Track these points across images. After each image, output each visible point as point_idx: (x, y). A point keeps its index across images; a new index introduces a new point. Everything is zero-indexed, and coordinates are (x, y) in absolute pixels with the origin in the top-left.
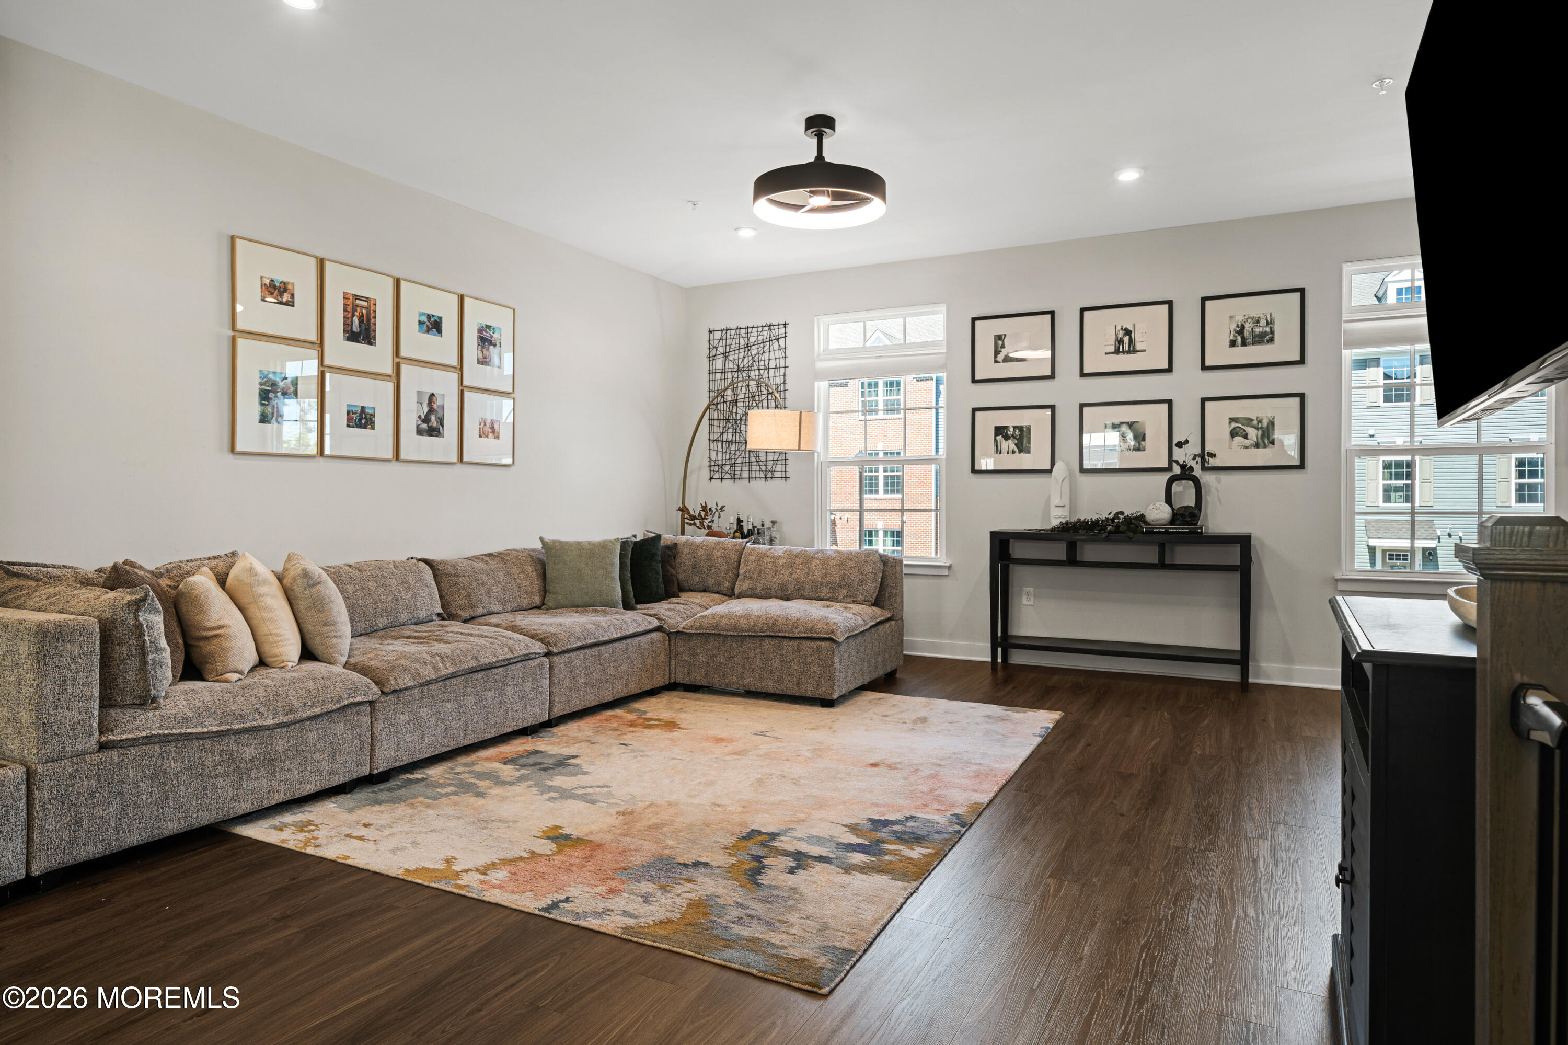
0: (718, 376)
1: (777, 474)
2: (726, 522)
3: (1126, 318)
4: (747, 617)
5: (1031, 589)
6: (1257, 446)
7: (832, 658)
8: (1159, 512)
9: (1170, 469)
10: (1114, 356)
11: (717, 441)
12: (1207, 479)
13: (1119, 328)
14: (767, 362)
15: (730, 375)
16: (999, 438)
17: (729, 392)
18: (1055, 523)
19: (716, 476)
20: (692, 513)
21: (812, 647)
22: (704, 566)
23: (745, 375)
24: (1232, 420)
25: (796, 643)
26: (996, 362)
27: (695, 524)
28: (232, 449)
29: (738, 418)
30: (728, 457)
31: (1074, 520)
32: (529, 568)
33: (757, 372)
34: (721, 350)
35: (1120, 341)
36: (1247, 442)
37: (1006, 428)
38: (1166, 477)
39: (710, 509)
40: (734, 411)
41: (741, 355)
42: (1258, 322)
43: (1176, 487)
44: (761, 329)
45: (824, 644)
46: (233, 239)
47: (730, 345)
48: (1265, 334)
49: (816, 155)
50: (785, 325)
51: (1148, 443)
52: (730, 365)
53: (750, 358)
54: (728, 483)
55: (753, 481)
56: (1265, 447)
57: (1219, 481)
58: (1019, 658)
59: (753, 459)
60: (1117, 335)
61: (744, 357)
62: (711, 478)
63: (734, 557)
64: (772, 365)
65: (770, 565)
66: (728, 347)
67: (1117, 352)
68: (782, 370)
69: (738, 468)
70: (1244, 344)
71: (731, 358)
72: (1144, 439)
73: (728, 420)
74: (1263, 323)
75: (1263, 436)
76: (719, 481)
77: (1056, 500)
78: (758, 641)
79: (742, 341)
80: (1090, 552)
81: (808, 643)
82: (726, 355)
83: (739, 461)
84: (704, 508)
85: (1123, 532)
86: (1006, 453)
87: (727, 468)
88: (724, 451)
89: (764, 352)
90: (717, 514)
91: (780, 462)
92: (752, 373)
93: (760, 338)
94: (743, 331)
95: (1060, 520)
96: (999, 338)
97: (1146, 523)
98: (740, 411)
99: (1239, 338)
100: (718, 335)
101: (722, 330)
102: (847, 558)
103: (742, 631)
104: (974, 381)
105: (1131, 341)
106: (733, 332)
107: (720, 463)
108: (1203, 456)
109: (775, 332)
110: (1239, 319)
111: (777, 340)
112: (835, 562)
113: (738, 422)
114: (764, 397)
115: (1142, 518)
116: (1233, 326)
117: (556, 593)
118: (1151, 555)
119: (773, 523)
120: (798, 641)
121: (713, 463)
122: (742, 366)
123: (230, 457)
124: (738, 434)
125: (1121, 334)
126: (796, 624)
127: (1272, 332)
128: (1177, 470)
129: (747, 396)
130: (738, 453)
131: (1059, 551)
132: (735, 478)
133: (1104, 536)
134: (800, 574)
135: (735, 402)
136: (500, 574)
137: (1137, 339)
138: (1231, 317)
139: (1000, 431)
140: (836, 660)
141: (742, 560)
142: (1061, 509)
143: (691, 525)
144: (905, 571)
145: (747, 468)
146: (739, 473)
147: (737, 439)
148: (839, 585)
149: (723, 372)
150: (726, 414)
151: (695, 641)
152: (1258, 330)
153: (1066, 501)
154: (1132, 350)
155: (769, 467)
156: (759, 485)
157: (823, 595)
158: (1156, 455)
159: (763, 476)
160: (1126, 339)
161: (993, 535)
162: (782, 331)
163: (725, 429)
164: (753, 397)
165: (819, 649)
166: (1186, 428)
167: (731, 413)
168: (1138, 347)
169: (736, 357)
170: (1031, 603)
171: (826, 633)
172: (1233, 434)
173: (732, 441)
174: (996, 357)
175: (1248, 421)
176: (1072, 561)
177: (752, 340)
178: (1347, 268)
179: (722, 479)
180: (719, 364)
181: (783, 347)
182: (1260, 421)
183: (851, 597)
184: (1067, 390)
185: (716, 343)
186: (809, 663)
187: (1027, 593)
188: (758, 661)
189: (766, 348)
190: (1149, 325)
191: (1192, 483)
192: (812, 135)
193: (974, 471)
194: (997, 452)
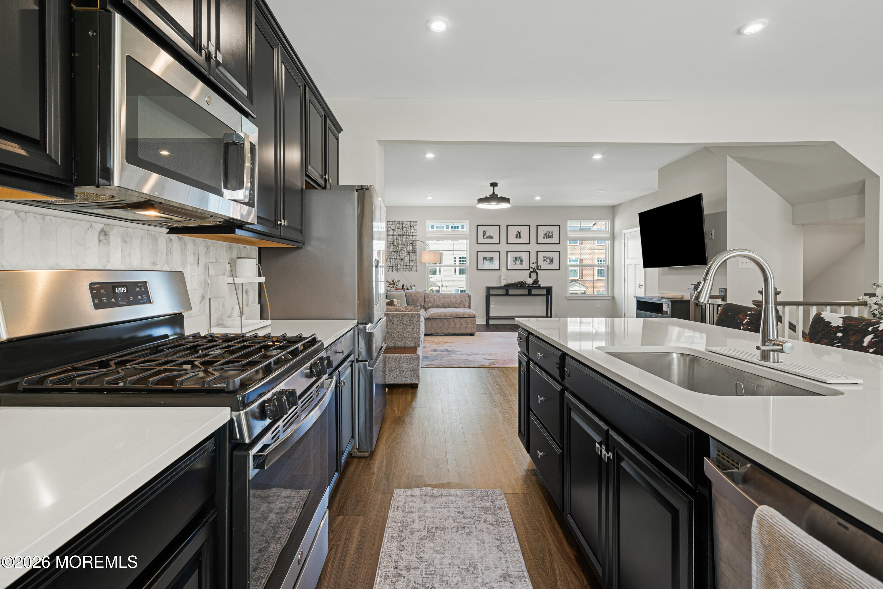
0: (391, 237)
1: (413, 270)
2: (400, 285)
3: (519, 229)
5: (493, 303)
6: (550, 264)
7: (475, 322)
8: (530, 281)
9: (529, 269)
11: (390, 258)
12: (538, 271)
13: (517, 231)
14: (409, 233)
15: (395, 237)
16: (485, 260)
17: (395, 242)
18: (503, 284)
19: (390, 270)
20: (390, 283)
21: (470, 320)
22: (415, 299)
23: (401, 237)
24: (544, 257)
26: (484, 238)
29: (399, 251)
30: (395, 264)
31: (508, 283)
33: (406, 236)
34: (392, 228)
35: (517, 235)
36: (547, 263)
37: (487, 257)
38: (529, 272)
39: (395, 281)
40: (397, 248)
41: (400, 231)
43: (532, 274)
44: (407, 223)
47: (395, 227)
48: (551, 236)
49: (493, 192)
50: (416, 222)
51: (524, 263)
52: (396, 233)
53: (403, 232)
54: (395, 273)
55: (404, 272)
56: (551, 264)
57: (541, 272)
58: (491, 322)
59: (404, 265)
60: (516, 233)
61: (401, 231)
62: (388, 271)
63: (423, 296)
64: (411, 234)
67: (516, 238)
68: (415, 236)
69: (399, 268)
70: (546, 238)
71: (396, 231)
72: (523, 261)
73: (395, 252)
74: (551, 233)
75: (551, 261)
78: (453, 319)
79: (400, 226)
80: (511, 292)
81: (468, 318)
82: (394, 230)
84: (393, 281)
85: (522, 286)
86: (487, 264)
87: (394, 268)
88: (394, 262)
90: (398, 283)
91: (414, 266)
92: (404, 237)
93: (407, 225)
94: (400, 223)
96: (484, 231)
97: (525, 284)
98: (399, 249)
99: (545, 236)
100: (391, 223)
101: (394, 222)
102: (460, 295)
103: (448, 317)
104: (477, 243)
106: (397, 223)
107: (392, 266)
108: (538, 267)
109: (412, 224)
110: (545, 231)
111: (413, 226)
112: (457, 297)
113: (399, 253)
114: (408, 245)
115: (524, 282)
116: (544, 233)
118: (525, 292)
120: (465, 318)
121: (389, 266)
122: (400, 234)
125: (517, 233)
126: (464, 314)
127: (553, 236)
128: (532, 270)
129: (402, 244)
130: (399, 263)
131: (502, 292)
132: (398, 271)
134: (448, 301)
135: (397, 246)
137: (521, 235)
138: (544, 231)
139: (485, 258)
141: (426, 297)
145: (402, 268)
147: (399, 258)
148: (460, 303)
149: (393, 235)
150: (394, 250)
151: (432, 321)
152: (550, 235)
154: (520, 238)
155: (410, 267)
156: (406, 273)
157: (456, 306)
158: (525, 265)
159: (408, 270)
160: (519, 234)
161: (487, 288)
162: (415, 224)
163: (394, 255)
164: (405, 244)
165: (472, 320)
166: (533, 260)
168: (522, 237)
169: (398, 231)
170: (493, 307)
171: (474, 315)
172: (544, 261)
173: (396, 259)
175: (547, 258)
176: (507, 294)
177: (404, 226)
178: (568, 221)
179: (392, 271)
180: (391, 233)
181: (415, 229)
183: (463, 306)
184: (503, 247)
185: (390, 226)
186: (469, 324)
187: (493, 304)
188: (453, 325)
189: (409, 229)
190: (524, 231)
191: (536, 273)
192: (492, 188)
193: (477, 269)
194: (484, 264)
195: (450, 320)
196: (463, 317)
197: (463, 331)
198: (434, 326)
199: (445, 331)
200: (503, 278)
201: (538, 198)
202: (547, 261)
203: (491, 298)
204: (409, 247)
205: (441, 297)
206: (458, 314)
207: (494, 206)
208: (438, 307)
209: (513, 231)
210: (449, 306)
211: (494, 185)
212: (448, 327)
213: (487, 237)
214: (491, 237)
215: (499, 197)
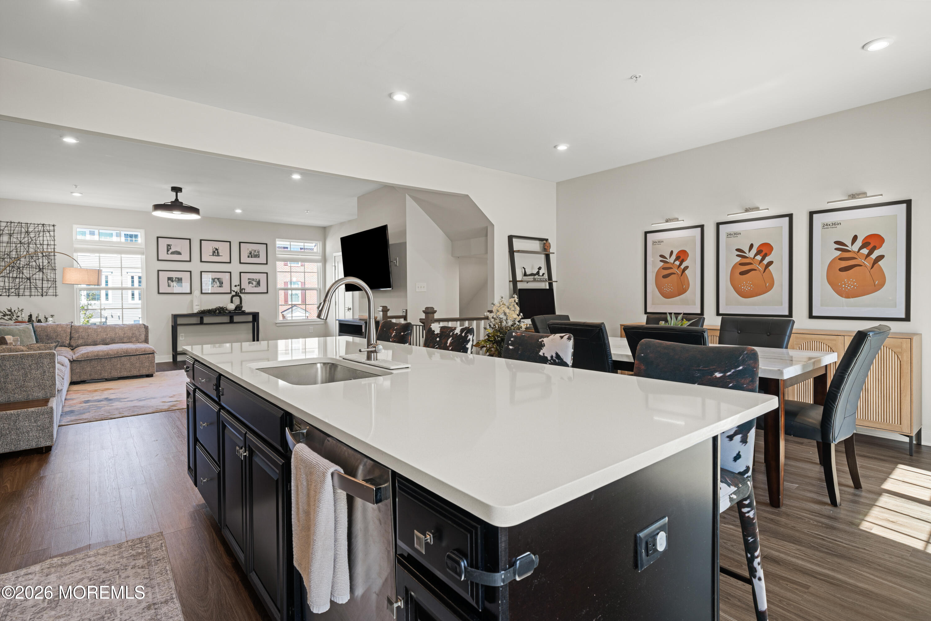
0: (5, 244)
1: (49, 294)
3: (216, 245)
5: (183, 334)
6: (256, 287)
8: (231, 307)
9: (231, 293)
10: (212, 256)
11: (5, 276)
12: (242, 295)
13: (214, 248)
14: (41, 242)
15: (14, 244)
16: (169, 281)
17: (14, 252)
18: (195, 311)
19: (5, 293)
21: (145, 357)
22: (53, 335)
23: (26, 245)
24: (249, 279)
25: (137, 357)
26: (167, 254)
29: (22, 265)
30: (14, 284)
31: (202, 309)
33: (34, 245)
34: (7, 231)
35: (214, 252)
36: (253, 286)
37: (172, 278)
38: (230, 296)
39: (14, 311)
40: (18, 262)
41: (23, 236)
42: (255, 251)
43: (234, 299)
44: (37, 225)
45: (150, 355)
47: (14, 230)
48: (257, 255)
49: (175, 198)
50: (54, 226)
51: (224, 285)
52: (15, 239)
53: (29, 238)
54: (14, 297)
55: (33, 297)
56: (258, 287)
57: (245, 297)
59: (32, 287)
61: (25, 238)
64: (45, 243)
67: (213, 255)
68: (52, 247)
69: (22, 290)
70: (252, 257)
71: (15, 236)
72: (222, 284)
73: (14, 266)
74: (257, 252)
75: (257, 284)
76: (7, 296)
79: (22, 229)
80: (206, 320)
81: (143, 356)
82: (11, 234)
83: (22, 286)
84: (11, 310)
85: (221, 313)
86: (172, 287)
87: (13, 289)
88: (11, 281)
89: (39, 237)
90: (19, 313)
91: (51, 288)
92: (31, 246)
93: (36, 229)
94: (23, 225)
95: (198, 310)
96: (168, 245)
97: (226, 310)
98: (22, 262)
99: (250, 255)
101: (7, 222)
102: (132, 327)
103: (111, 355)
104: (158, 260)
105: (218, 252)
106: (16, 224)
107: (8, 287)
108: (241, 290)
109: (47, 228)
110: (250, 250)
111: (49, 232)
112: (127, 329)
113: (21, 268)
114: (39, 257)
115: (224, 308)
116: (249, 252)
118: (226, 319)
120: (138, 356)
122: (23, 241)
125: (214, 250)
126: (136, 350)
127: (259, 255)
128: (234, 293)
129: (27, 255)
130: (21, 282)
131: (195, 320)
132: (19, 296)
135: (19, 258)
137: (220, 252)
138: (248, 249)
139: (170, 279)
141: (73, 332)
142: (198, 306)
145: (28, 291)
146: (22, 293)
147: (21, 276)
149: (9, 242)
150: (12, 263)
152: (255, 254)
153: (199, 304)
154: (218, 255)
155: (45, 290)
156: (37, 299)
158: (226, 288)
159: (39, 294)
160: (216, 251)
161: (174, 316)
162: (51, 228)
163: (12, 270)
164: (32, 256)
165: (148, 357)
166: (236, 281)
167: (15, 263)
168: (220, 254)
169: (18, 236)
170: (183, 339)
172: (249, 283)
173: (17, 277)
175: (253, 280)
176: (202, 323)
177: (30, 230)
178: (277, 239)
179: (9, 295)
180: (6, 238)
181: (53, 236)
182: (256, 280)
183: (137, 341)
184: (196, 266)
186: (144, 363)
187: (182, 336)
188: (119, 366)
189: (41, 235)
190: (223, 248)
191: (239, 297)
192: (174, 194)
193: (159, 293)
194: (169, 286)
195: (114, 360)
196: (135, 354)
197: (135, 373)
198: (88, 369)
199: (106, 375)
200: (197, 304)
201: (238, 211)
202: (252, 284)
203: (179, 329)
204: (40, 261)
205: (99, 330)
206: (127, 351)
207: (177, 215)
208: (95, 344)
209: (208, 248)
210: (113, 342)
211: (177, 190)
212: (111, 369)
213: (173, 253)
214: (179, 253)
215: (184, 205)
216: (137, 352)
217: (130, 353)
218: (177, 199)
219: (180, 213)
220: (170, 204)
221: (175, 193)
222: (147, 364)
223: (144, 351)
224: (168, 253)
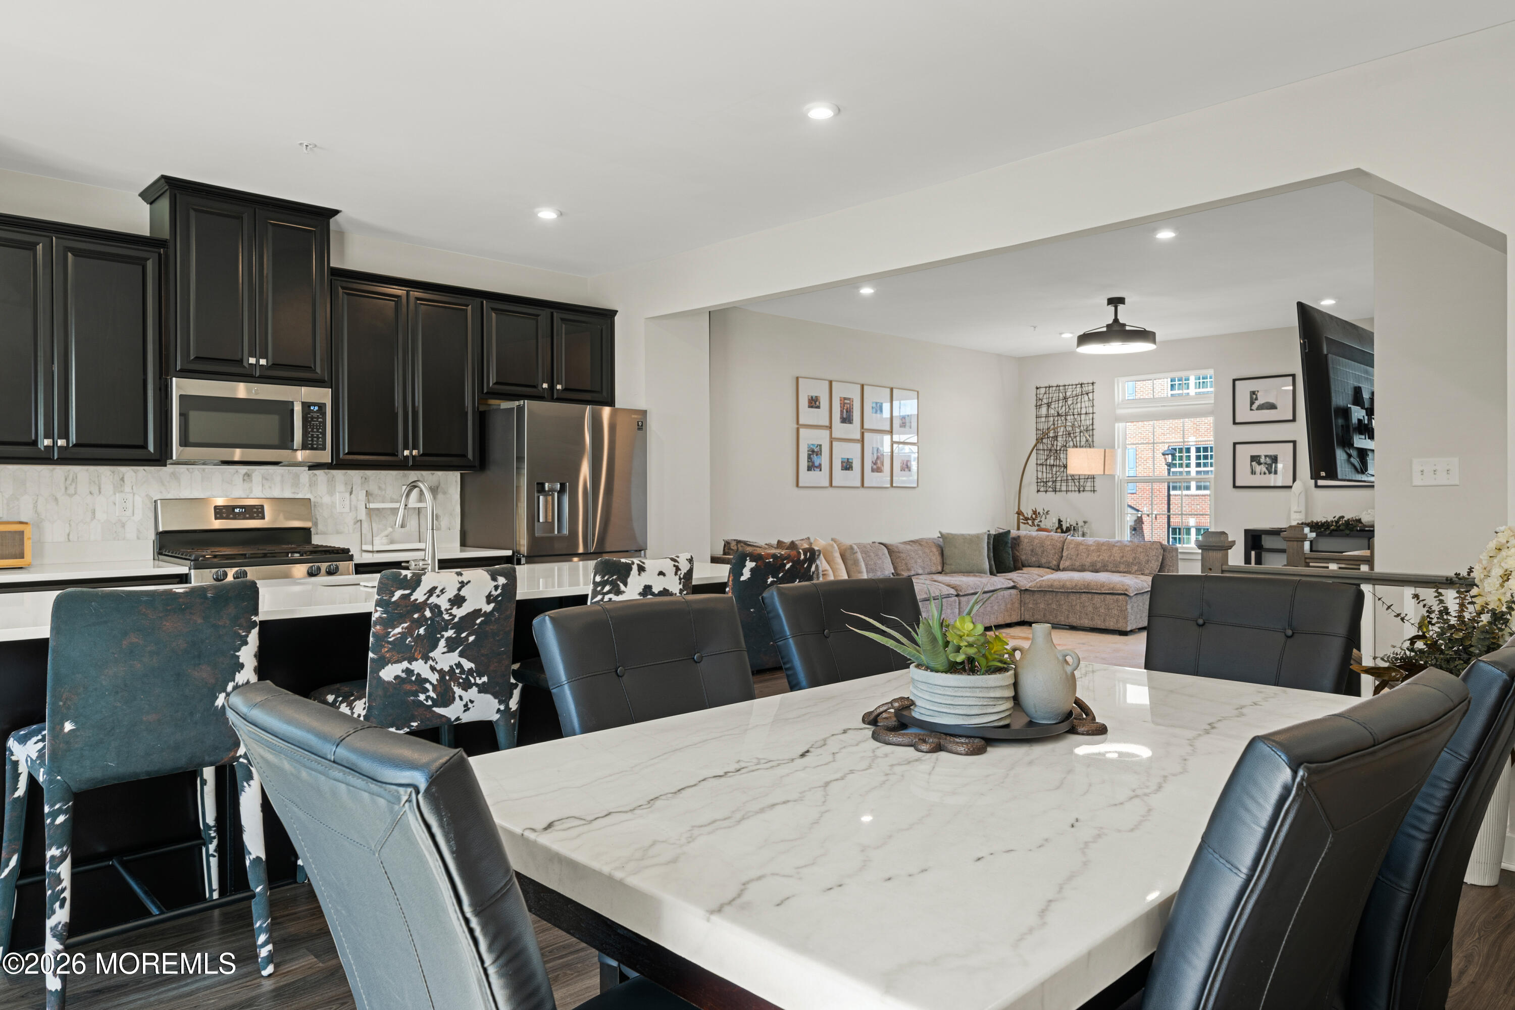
0: (1043, 419)
1: (1087, 489)
2: (1050, 522)
4: (1071, 580)
7: (1126, 606)
8: (1370, 516)
11: (1042, 465)
14: (1079, 410)
15: (1052, 419)
16: (1254, 463)
17: (1052, 431)
19: (1042, 489)
20: (1026, 516)
21: (1113, 599)
22: (1039, 551)
23: (1063, 418)
25: (1102, 596)
26: (1251, 410)
27: (1028, 523)
28: (797, 485)
29: (1058, 449)
30: (1051, 476)
32: (934, 550)
33: (1072, 417)
34: (1045, 401)
37: (1259, 456)
39: (1039, 513)
40: (1055, 443)
41: (1060, 405)
44: (1075, 386)
45: (1121, 597)
46: (797, 378)
47: (1052, 398)
49: (1114, 318)
50: (1093, 384)
52: (1052, 412)
53: (1067, 407)
54: (1051, 495)
55: (1069, 493)
59: (1070, 478)
61: (1062, 406)
62: (1038, 491)
63: (1059, 545)
64: (1084, 411)
65: (1084, 550)
66: (1050, 399)
68: (1091, 415)
69: (1058, 484)
71: (1053, 406)
73: (1051, 450)
76: (1044, 493)
77: (1294, 508)
78: (1078, 595)
79: (1061, 395)
81: (1110, 597)
82: (1049, 405)
83: (1059, 479)
84: (1035, 512)
85: (1342, 530)
86: (1259, 474)
87: (1050, 484)
88: (1048, 471)
89: (1077, 403)
90: (1044, 516)
91: (1089, 480)
92: (1068, 418)
93: (1074, 393)
94: (1061, 388)
95: (1298, 522)
96: (1253, 393)
97: (1361, 523)
98: (1059, 444)
100: (1043, 391)
101: (1046, 387)
102: (1137, 546)
103: (1068, 589)
104: (1235, 423)
106: (1054, 388)
107: (1045, 480)
109: (1085, 389)
111: (1087, 394)
112: (1129, 548)
113: (1058, 452)
114: (1077, 434)
115: (1359, 521)
117: (951, 565)
119: (1085, 522)
120: (1104, 595)
121: (1039, 481)
122: (1060, 412)
123: (796, 489)
124: (1058, 461)
126: (1102, 585)
129: (1064, 433)
130: (1058, 473)
132: (1056, 491)
133: (1327, 533)
134: (1105, 556)
135: (1056, 438)
136: (920, 552)
139: (1255, 459)
140: (1129, 607)
141: (1065, 547)
142: (1298, 514)
143: (1025, 523)
144: (1180, 556)
145: (1065, 484)
146: (1059, 487)
147: (1058, 464)
149: (1047, 416)
150: (1049, 446)
151: (1037, 596)
153: (1303, 509)
155: (1082, 484)
156: (1074, 496)
157: (1121, 569)
159: (1077, 489)
161: (1247, 532)
162: (1091, 388)
163: (1049, 457)
164: (1069, 434)
165: (1117, 601)
167: (1053, 445)
169: (1057, 406)
171: (1122, 590)
173: (1054, 465)
174: (1251, 406)
177: (1068, 394)
179: (1046, 491)
180: (1044, 411)
181: (1091, 398)
184: (1304, 429)
185: (1041, 396)
186: (1112, 609)
188: (1078, 608)
189: (1079, 400)
192: (1111, 308)
193: (1235, 486)
194: (1252, 474)
196: (1099, 592)
197: (1111, 625)
204: (1078, 438)
206: (1088, 585)
210: (1104, 568)
211: (1116, 302)
212: (1069, 611)
213: (1261, 407)
214: (1272, 406)
215: (1128, 328)
216: (1103, 589)
217: (1092, 589)
218: (1116, 320)
219: (1121, 343)
220: (1105, 329)
221: (1113, 308)
222: (1116, 612)
223: (1113, 589)
224: (1253, 408)
